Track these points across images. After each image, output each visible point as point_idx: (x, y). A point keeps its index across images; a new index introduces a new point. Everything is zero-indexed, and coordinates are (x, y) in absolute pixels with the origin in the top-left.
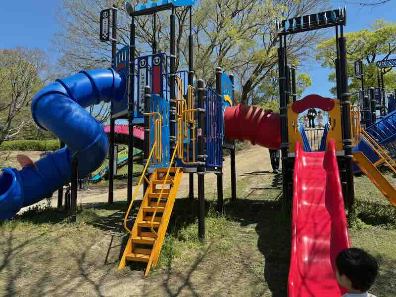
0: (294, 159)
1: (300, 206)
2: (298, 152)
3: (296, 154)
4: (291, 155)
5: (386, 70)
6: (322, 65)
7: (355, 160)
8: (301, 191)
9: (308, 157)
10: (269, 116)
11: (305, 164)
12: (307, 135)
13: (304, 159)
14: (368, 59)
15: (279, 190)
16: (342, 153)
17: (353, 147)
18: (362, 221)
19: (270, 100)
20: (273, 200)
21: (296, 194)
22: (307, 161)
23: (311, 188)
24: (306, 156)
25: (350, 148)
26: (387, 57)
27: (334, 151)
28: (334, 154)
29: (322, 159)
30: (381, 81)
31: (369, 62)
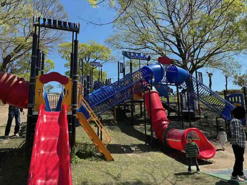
0: (37, 116)
1: (38, 154)
2: (41, 111)
3: (39, 113)
4: (35, 113)
5: (94, 67)
6: (62, 57)
7: (77, 117)
8: (39, 142)
9: (48, 116)
10: (20, 82)
11: (45, 120)
12: (48, 99)
13: (45, 116)
14: (86, 59)
15: (23, 139)
16: (70, 113)
17: (77, 110)
18: (78, 157)
19: (25, 72)
20: (17, 147)
21: (36, 145)
22: (47, 118)
23: (48, 139)
24: (47, 115)
25: (75, 110)
26: (95, 60)
27: (66, 111)
28: (66, 114)
29: (58, 117)
30: (92, 73)
31: (86, 61)
